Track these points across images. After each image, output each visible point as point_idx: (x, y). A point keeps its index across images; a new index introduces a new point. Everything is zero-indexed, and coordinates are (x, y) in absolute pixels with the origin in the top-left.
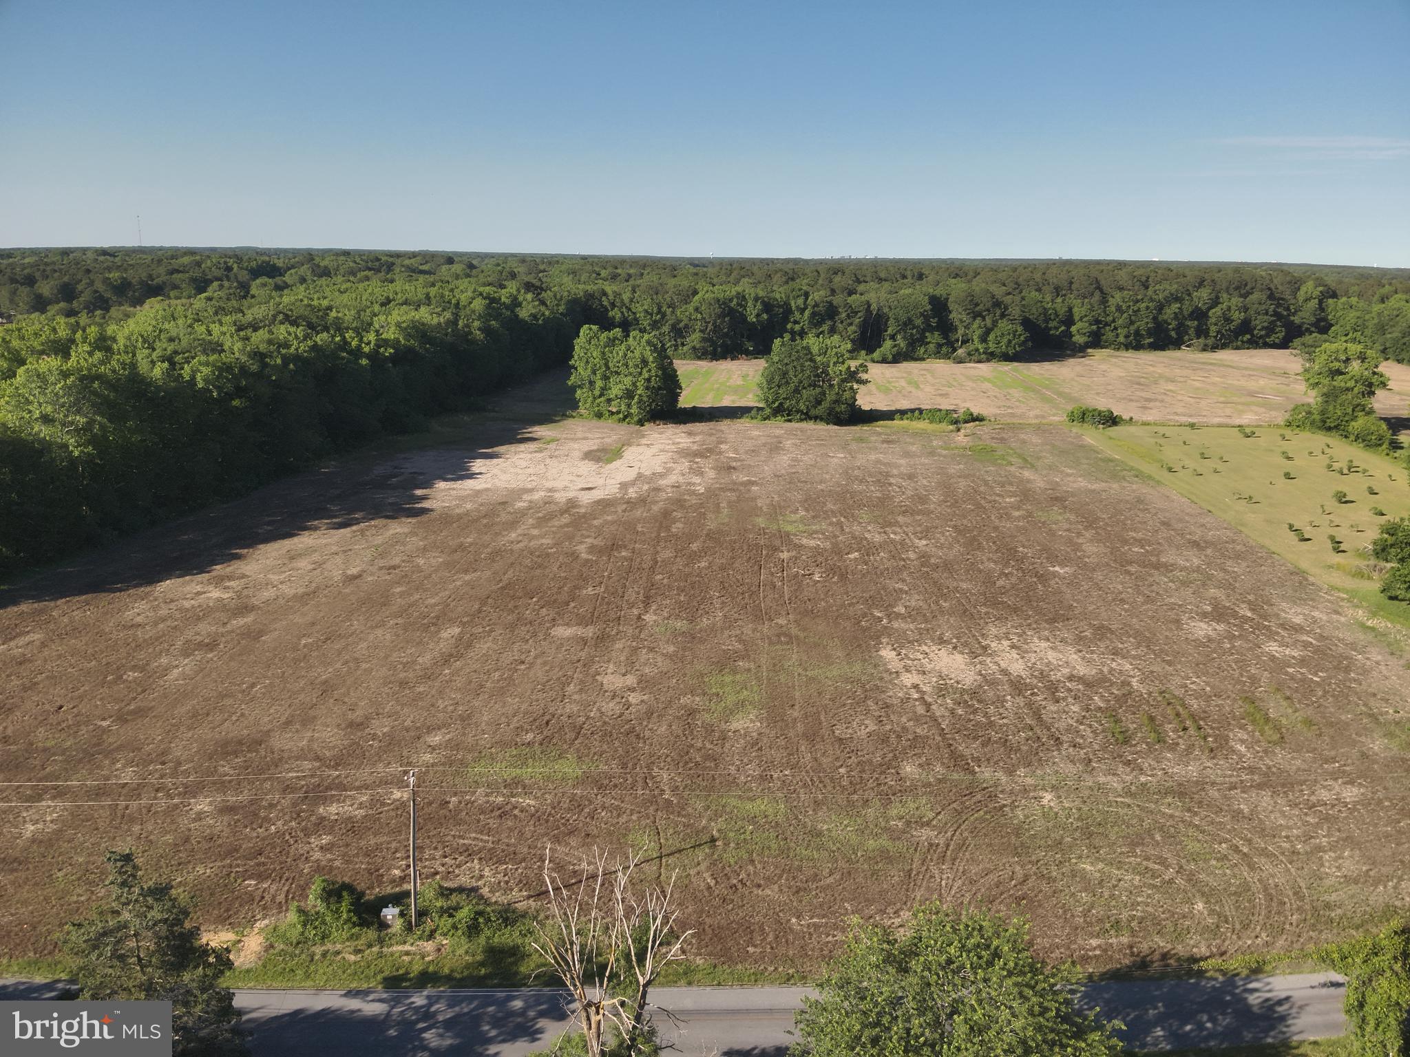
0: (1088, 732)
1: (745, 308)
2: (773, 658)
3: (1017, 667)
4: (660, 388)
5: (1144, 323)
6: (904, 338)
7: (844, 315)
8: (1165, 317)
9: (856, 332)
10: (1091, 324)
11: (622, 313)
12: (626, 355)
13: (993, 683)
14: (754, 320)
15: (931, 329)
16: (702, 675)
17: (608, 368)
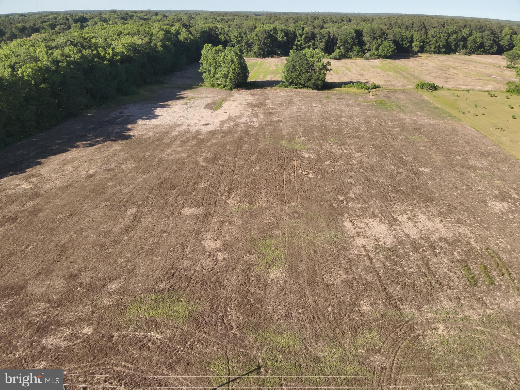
0: (455, 278)
1: (277, 34)
2: (291, 228)
3: (413, 233)
4: (239, 73)
5: (442, 43)
6: (344, 48)
7: (319, 38)
8: (451, 40)
9: (324, 45)
10: (420, 43)
11: (225, 37)
12: (224, 58)
13: (402, 243)
14: (281, 40)
15: (355, 45)
16: (255, 240)
17: (216, 64)
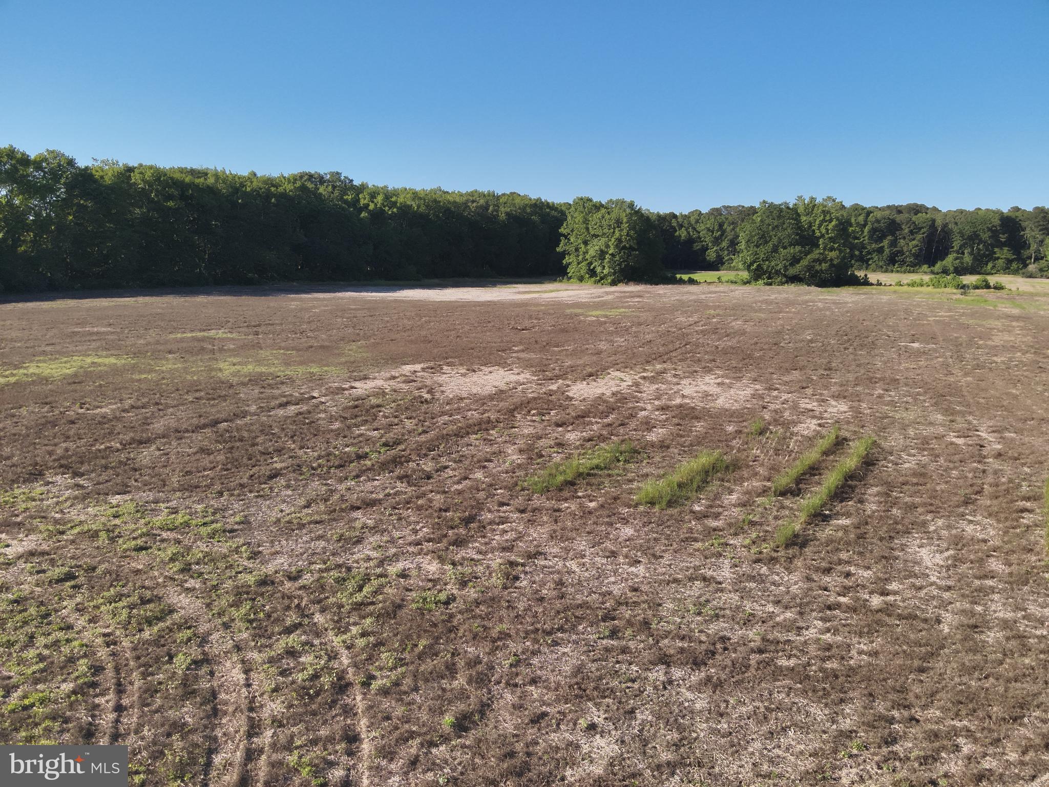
6: (971, 253)
9: (917, 246)
11: (688, 233)
15: (1000, 244)
